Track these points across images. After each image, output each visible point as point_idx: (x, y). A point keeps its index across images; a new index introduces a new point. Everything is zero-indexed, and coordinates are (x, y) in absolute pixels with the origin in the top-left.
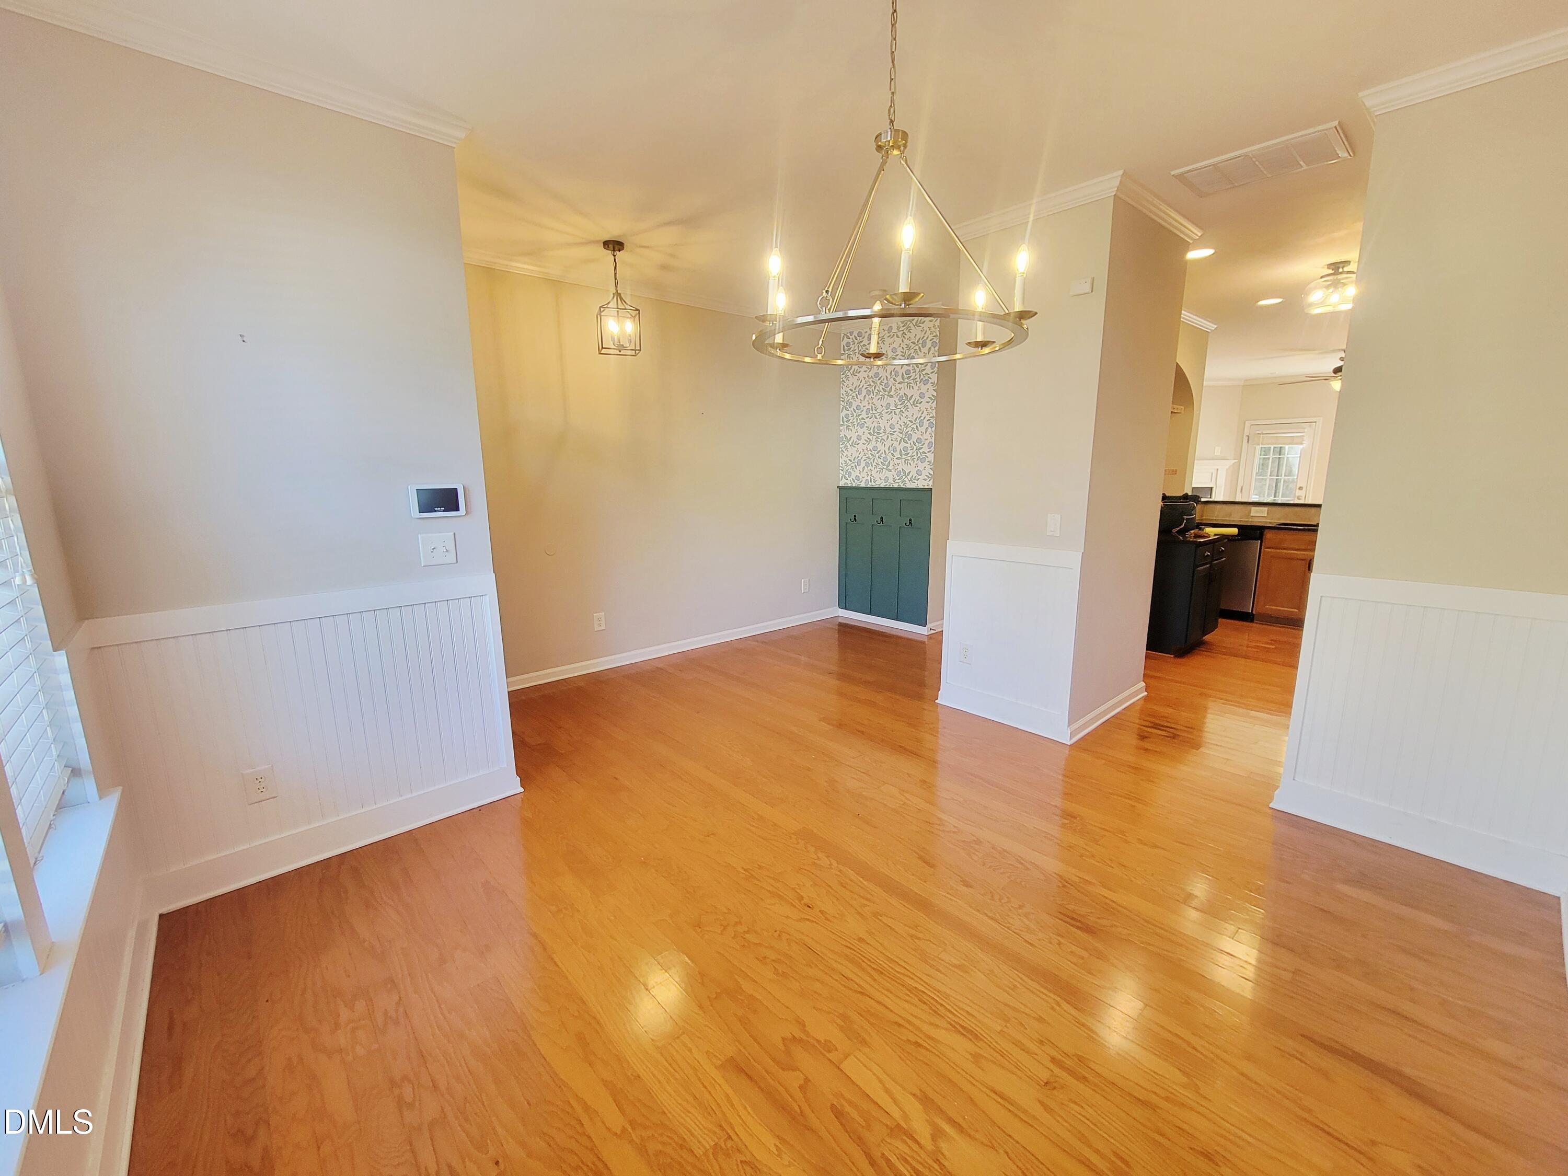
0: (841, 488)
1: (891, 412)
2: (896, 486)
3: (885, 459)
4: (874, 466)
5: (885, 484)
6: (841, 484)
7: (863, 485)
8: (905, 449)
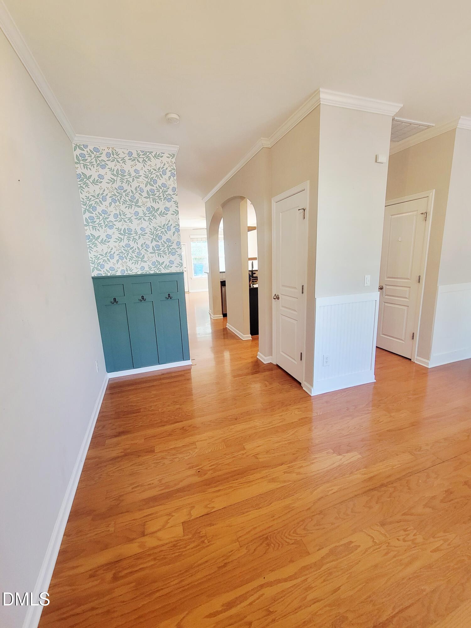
0: (94, 278)
1: (141, 218)
2: (152, 272)
3: (139, 253)
4: (128, 259)
5: (141, 272)
6: (95, 274)
7: (119, 274)
8: (157, 246)
